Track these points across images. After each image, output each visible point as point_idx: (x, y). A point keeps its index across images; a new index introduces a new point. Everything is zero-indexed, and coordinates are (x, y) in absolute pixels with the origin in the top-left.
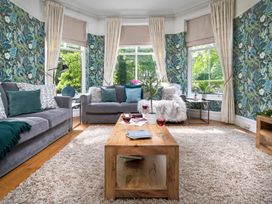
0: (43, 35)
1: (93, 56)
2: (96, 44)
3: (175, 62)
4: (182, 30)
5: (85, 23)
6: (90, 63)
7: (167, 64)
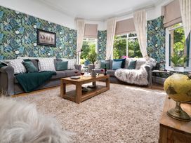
0: (76, 36)
1: (100, 43)
2: (102, 36)
3: (155, 41)
4: (160, 16)
5: (97, 26)
6: (99, 47)
7: (148, 44)
